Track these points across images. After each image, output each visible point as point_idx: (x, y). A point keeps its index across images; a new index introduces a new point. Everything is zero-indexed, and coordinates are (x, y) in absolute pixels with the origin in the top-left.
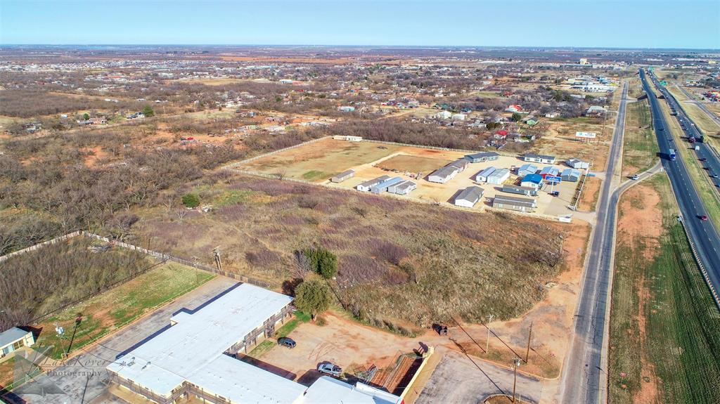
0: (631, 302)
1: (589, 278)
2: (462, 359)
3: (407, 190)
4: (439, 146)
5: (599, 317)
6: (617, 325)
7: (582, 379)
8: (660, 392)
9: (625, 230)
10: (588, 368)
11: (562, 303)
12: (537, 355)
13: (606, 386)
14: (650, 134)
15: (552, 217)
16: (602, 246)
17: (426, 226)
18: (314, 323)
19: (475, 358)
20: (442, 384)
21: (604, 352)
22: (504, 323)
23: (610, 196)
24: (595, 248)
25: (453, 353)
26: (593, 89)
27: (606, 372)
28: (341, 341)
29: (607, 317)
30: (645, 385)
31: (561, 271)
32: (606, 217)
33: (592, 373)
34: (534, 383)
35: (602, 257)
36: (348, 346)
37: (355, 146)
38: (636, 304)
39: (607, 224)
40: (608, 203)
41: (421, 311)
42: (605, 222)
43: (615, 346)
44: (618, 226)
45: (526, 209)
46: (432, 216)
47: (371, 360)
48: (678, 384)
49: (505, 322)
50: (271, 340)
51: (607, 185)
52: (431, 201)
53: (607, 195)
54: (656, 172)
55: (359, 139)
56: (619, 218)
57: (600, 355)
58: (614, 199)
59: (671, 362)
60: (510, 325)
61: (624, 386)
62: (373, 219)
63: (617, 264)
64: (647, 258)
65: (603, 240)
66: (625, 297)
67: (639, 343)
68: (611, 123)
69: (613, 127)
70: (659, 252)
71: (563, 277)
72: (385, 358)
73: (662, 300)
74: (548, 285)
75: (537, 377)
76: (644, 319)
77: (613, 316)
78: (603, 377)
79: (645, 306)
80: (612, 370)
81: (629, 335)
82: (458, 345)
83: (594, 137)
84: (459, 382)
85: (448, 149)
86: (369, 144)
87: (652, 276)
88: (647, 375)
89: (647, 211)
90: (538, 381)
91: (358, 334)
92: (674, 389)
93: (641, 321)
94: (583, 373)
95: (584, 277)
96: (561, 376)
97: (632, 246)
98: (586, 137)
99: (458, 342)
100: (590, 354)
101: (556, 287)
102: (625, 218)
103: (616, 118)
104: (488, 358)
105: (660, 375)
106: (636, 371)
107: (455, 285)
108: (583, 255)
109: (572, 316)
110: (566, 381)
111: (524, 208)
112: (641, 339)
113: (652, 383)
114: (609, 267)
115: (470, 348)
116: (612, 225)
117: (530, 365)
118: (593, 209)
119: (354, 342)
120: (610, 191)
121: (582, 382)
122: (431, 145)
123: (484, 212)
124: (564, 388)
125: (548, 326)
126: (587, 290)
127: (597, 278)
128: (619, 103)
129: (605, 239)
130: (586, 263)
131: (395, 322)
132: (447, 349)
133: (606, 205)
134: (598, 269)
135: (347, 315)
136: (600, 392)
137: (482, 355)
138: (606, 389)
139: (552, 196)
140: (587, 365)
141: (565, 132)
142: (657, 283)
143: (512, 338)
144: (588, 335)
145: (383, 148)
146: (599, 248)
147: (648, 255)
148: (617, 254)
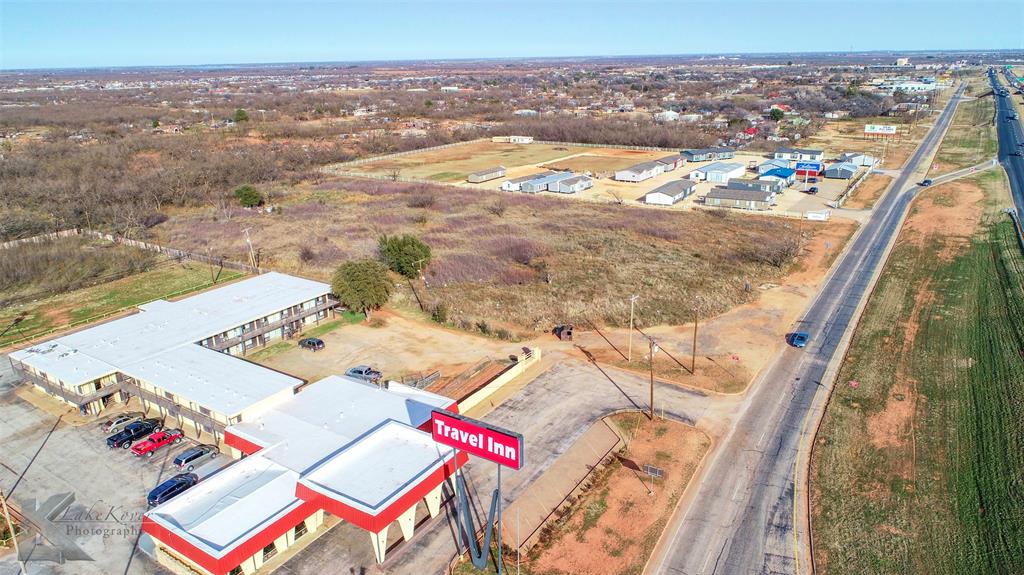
0: (900, 307)
1: (837, 281)
2: (586, 368)
3: (576, 187)
4: (647, 145)
5: (839, 324)
6: (866, 332)
7: (784, 395)
8: (918, 413)
9: (915, 229)
10: (799, 382)
11: (779, 306)
12: (714, 364)
13: (823, 404)
14: (989, 131)
15: (797, 215)
16: (869, 245)
17: (593, 225)
18: (366, 324)
19: (611, 370)
20: (541, 396)
21: (834, 365)
22: (673, 327)
23: (901, 193)
24: (858, 246)
25: (574, 361)
26: (910, 89)
27: (830, 387)
28: (399, 345)
29: (853, 324)
30: (892, 404)
31: (790, 272)
32: (888, 215)
33: (804, 388)
34: (697, 399)
35: (866, 257)
36: (407, 350)
37: (521, 147)
38: (907, 309)
39: (885, 223)
40: (895, 201)
41: (541, 313)
42: (884, 220)
43: (854, 356)
44: (905, 224)
45: (756, 205)
46: (606, 215)
47: (436, 367)
48: (954, 404)
49: (676, 327)
50: (290, 342)
51: (900, 183)
52: (611, 199)
53: (897, 193)
54: (986, 168)
55: (527, 140)
56: (910, 215)
57: (826, 367)
58: (907, 197)
59: (948, 377)
60: (682, 331)
61: (855, 405)
62: (513, 217)
63: (890, 265)
64: (943, 258)
65: (873, 239)
66: (893, 300)
67: (899, 355)
68: (929, 121)
69: (931, 127)
70: (965, 252)
71: (794, 279)
72: (460, 364)
73: (954, 304)
74: (763, 287)
75: (706, 391)
76: (917, 326)
77: (862, 322)
78: (821, 396)
79: (922, 312)
80: (839, 385)
81: (884, 343)
82: (587, 353)
83: (894, 132)
84: (568, 394)
85: (659, 149)
86: (543, 145)
87: (945, 277)
88: (901, 391)
89: (958, 208)
90: (705, 396)
91: (431, 338)
92: (945, 409)
93: (911, 329)
94: (787, 388)
95: (828, 278)
96: (748, 391)
97: (921, 246)
98: (880, 132)
99: (586, 349)
100: (807, 366)
101: (777, 289)
102: (918, 217)
103: (938, 117)
104: (630, 367)
105: (926, 393)
106: (884, 387)
107: (608, 286)
108: (835, 256)
109: (793, 322)
110: (754, 397)
111: (753, 203)
112: (905, 349)
113: (907, 402)
114: (874, 268)
115: (605, 355)
116: (894, 223)
117: (699, 376)
118: (868, 206)
119: (419, 347)
120: (906, 184)
121: (782, 399)
122: (634, 144)
123: (690, 210)
124: (749, 405)
125: (747, 332)
126: (829, 292)
127: (849, 280)
128: (948, 102)
129: (878, 237)
130: (837, 263)
131: (493, 324)
132: (564, 356)
133: (892, 202)
134: (856, 269)
135: (422, 317)
136: (810, 412)
137: (623, 363)
138: (822, 409)
139: (805, 194)
140: (797, 379)
141: (851, 131)
142: (951, 286)
143: (679, 344)
144: (812, 344)
145: (561, 149)
146: (865, 246)
147: (945, 255)
148: (893, 254)
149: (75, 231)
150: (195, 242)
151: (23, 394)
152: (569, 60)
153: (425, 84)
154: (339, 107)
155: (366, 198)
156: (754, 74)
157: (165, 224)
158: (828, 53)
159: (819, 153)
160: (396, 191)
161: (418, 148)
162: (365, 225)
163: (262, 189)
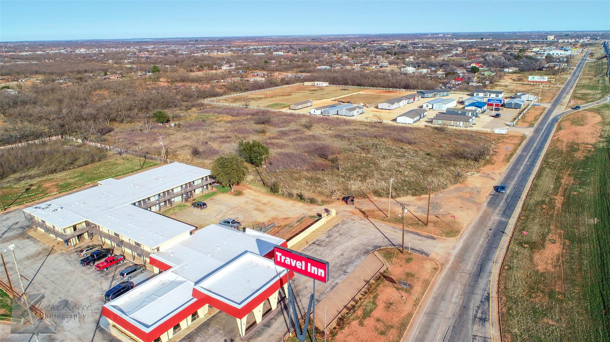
0: (552, 186)
1: (514, 169)
2: (362, 222)
3: (355, 112)
4: (397, 88)
5: (515, 196)
6: (532, 202)
7: (482, 239)
8: (564, 251)
9: (560, 139)
10: (491, 231)
11: (478, 185)
12: (440, 220)
13: (506, 245)
14: (604, 80)
15: (489, 130)
16: (532, 149)
17: (365, 135)
18: (231, 193)
19: (378, 223)
20: (336, 238)
21: (512, 221)
22: (415, 197)
23: (551, 118)
24: (526, 149)
25: (355, 217)
26: (555, 54)
27: (510, 235)
28: (251, 206)
29: (523, 197)
30: (548, 245)
31: (485, 165)
32: (543, 131)
33: (495, 235)
34: (430, 241)
35: (531, 156)
36: (256, 209)
37: (321, 89)
38: (556, 188)
39: (542, 136)
40: (548, 122)
41: (335, 188)
42: (541, 134)
43: (525, 216)
44: (554, 136)
45: (463, 124)
46: (373, 130)
47: (273, 220)
48: (586, 246)
49: (416, 197)
50: (187, 204)
51: (550, 111)
52: (375, 120)
53: (549, 118)
54: (603, 103)
55: (325, 84)
56: (557, 131)
57: (508, 223)
58: (555, 120)
59: (582, 229)
60: (420, 200)
61: (526, 246)
62: (317, 130)
63: (545, 161)
64: (577, 157)
65: (535, 145)
66: (547, 182)
67: (552, 216)
68: (567, 74)
69: (569, 77)
70: (591, 153)
71: (487, 169)
72: (288, 218)
73: (585, 185)
74: (469, 174)
75: (435, 236)
76: (562, 198)
77: (529, 195)
78: (505, 240)
79: (566, 190)
80: (515, 234)
81: (543, 208)
82: (363, 213)
83: (546, 80)
84: (352, 237)
85: (404, 90)
86: (334, 87)
87: (579, 169)
88: (554, 238)
89: (586, 127)
90: (434, 239)
91: (269, 202)
92: (581, 249)
93: (559, 200)
94: (484, 235)
95: (508, 169)
96: (461, 237)
97: (564, 149)
98: (538, 80)
99: (362, 210)
100: (496, 222)
101: (477, 175)
102: (562, 132)
103: (573, 71)
104: (389, 221)
105: (569, 239)
106: (543, 235)
107: (375, 172)
108: (511, 155)
109: (487, 195)
110: (464, 240)
111: (461, 123)
112: (556, 212)
113: (558, 244)
114: (536, 163)
115: (374, 214)
116: (547, 136)
117: (430, 226)
118: (531, 125)
119: (263, 207)
120: (554, 112)
121: (481, 241)
122: (390, 87)
123: (423, 127)
124: (461, 245)
125: (459, 201)
126: (509, 177)
127: (521, 170)
128: (579, 63)
129: (538, 144)
130: (513, 160)
131: (307, 194)
132: (351, 214)
133: (546, 123)
134: (524, 163)
135: (264, 190)
136: (499, 249)
137: (385, 219)
138: (505, 248)
139: (493, 118)
140: (490, 230)
141: (520, 80)
142: (583, 174)
143: (419, 208)
144: (499, 208)
145: (345, 90)
146: (530, 149)
147: (579, 155)
148: (547, 155)
149: (60, 137)
150: (130, 144)
151: (31, 233)
152: (349, 36)
153: (263, 50)
154: (214, 63)
155: (230, 118)
156: (460, 45)
157: (112, 133)
158: (505, 32)
159: (501, 93)
160: (248, 114)
161: (260, 88)
162: (229, 134)
163: (169, 112)
